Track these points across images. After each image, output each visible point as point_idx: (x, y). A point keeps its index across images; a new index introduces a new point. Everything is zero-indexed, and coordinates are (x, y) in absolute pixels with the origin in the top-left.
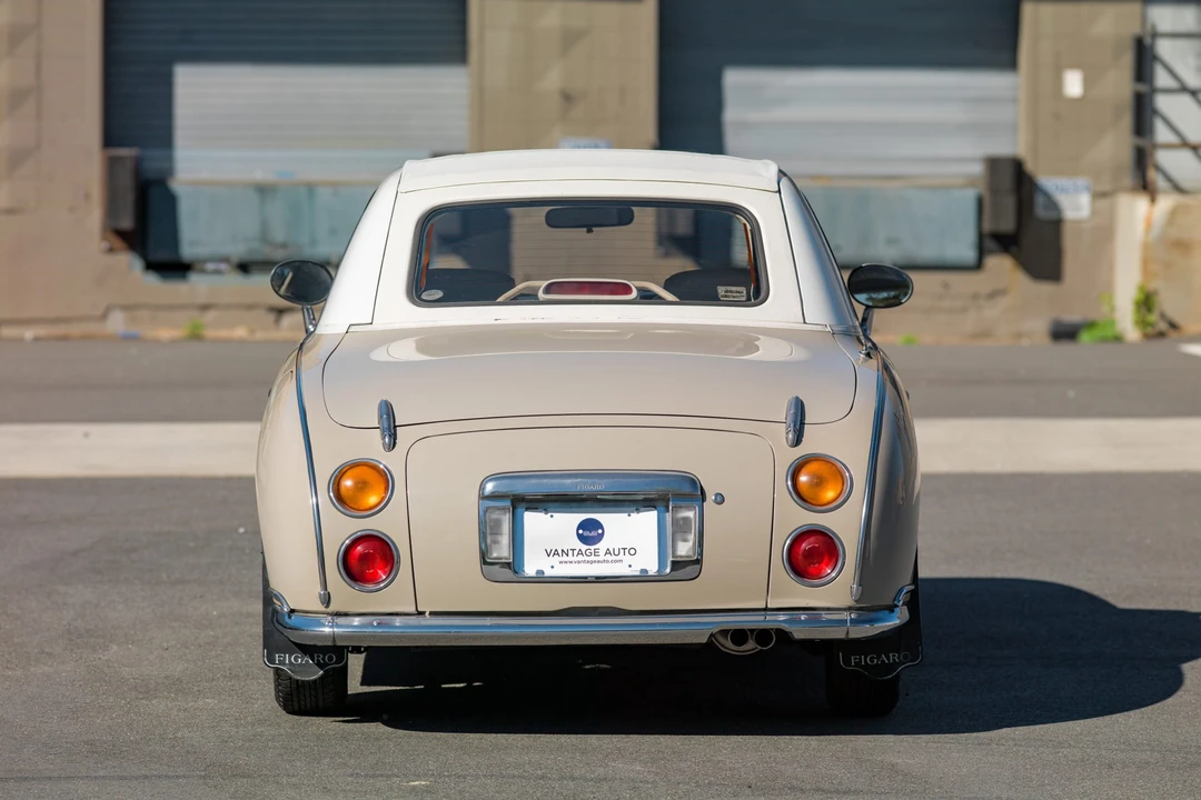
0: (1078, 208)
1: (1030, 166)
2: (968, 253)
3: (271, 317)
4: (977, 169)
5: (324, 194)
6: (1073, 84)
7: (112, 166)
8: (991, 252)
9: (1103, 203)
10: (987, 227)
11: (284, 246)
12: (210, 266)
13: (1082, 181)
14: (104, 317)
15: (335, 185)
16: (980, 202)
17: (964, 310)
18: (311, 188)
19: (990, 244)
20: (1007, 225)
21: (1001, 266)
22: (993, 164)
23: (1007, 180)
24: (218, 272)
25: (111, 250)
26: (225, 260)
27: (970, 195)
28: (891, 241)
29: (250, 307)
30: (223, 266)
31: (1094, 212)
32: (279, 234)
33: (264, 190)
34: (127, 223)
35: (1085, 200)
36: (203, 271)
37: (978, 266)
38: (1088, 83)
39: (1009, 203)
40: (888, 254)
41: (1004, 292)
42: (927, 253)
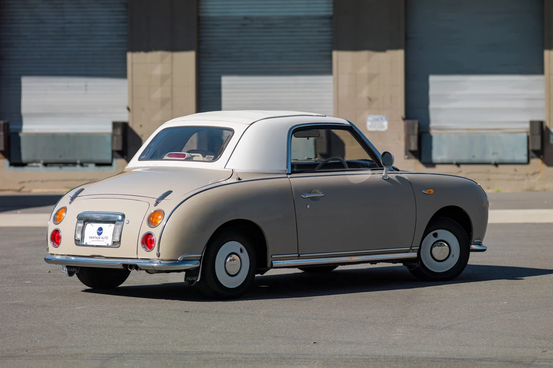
1: (547, 124)
2: (524, 158)
4: (528, 126)
8: (533, 158)
10: (531, 148)
16: (528, 137)
17: (523, 180)
19: (532, 154)
20: (538, 147)
21: (536, 162)
22: (532, 123)
23: (537, 130)
27: (525, 135)
28: (494, 154)
37: (528, 162)
39: (538, 138)
40: (493, 159)
41: (538, 173)
42: (508, 158)
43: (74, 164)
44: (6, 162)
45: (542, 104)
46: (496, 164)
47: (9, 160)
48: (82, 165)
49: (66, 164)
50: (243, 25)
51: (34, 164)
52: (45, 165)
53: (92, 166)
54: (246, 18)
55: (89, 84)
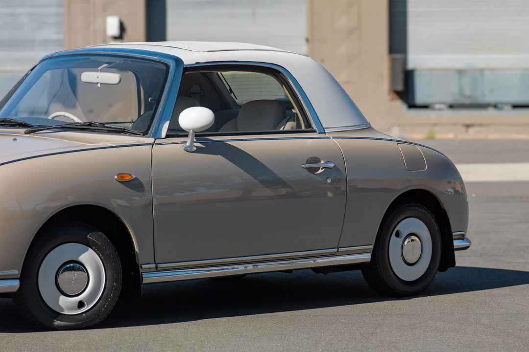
3: (464, 129)
5: (488, 74)
7: (393, 62)
11: (470, 97)
12: (437, 106)
14: (389, 129)
15: (492, 70)
18: (482, 71)
24: (440, 109)
25: (393, 99)
26: (444, 103)
29: (454, 125)
30: (443, 106)
32: (468, 91)
33: (461, 72)
34: (400, 87)
36: (434, 109)
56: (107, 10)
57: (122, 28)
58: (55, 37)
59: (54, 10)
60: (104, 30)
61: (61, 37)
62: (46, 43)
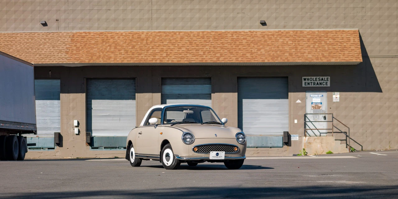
0: (297, 139)
1: (290, 133)
2: (281, 145)
4: (282, 134)
6: (296, 121)
8: (285, 145)
9: (301, 138)
10: (284, 141)
13: (297, 135)
16: (283, 137)
17: (281, 153)
19: (284, 144)
20: (287, 141)
21: (285, 146)
22: (284, 132)
23: (286, 135)
27: (282, 137)
28: (270, 144)
31: (299, 139)
35: (298, 137)
37: (283, 147)
38: (298, 121)
39: (287, 138)
40: (270, 145)
41: (286, 151)
42: (276, 145)
43: (116, 148)
44: (90, 147)
45: (287, 126)
46: (271, 147)
47: (91, 147)
48: (118, 148)
49: (113, 148)
50: (178, 97)
51: (101, 148)
52: (105, 148)
53: (122, 148)
54: (179, 94)
55: (120, 119)
56: (74, 118)
57: (78, 123)
58: (58, 126)
59: (57, 118)
60: (73, 124)
61: (60, 126)
62: (54, 128)
